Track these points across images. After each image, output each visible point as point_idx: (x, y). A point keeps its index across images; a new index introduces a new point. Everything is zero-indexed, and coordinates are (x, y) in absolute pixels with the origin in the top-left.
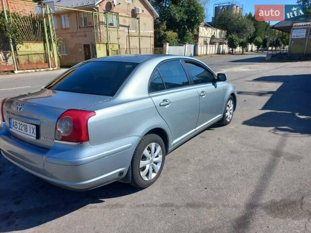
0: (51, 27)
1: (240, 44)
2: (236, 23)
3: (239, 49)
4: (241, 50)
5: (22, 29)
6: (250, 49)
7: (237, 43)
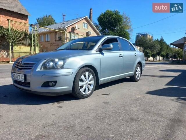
0: (36, 38)
1: (152, 55)
2: (149, 43)
3: (151, 58)
4: (153, 59)
5: (19, 39)
6: (158, 59)
7: (150, 55)
